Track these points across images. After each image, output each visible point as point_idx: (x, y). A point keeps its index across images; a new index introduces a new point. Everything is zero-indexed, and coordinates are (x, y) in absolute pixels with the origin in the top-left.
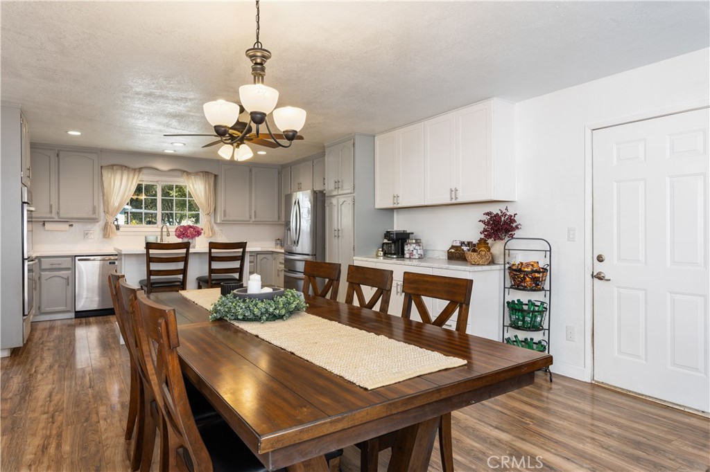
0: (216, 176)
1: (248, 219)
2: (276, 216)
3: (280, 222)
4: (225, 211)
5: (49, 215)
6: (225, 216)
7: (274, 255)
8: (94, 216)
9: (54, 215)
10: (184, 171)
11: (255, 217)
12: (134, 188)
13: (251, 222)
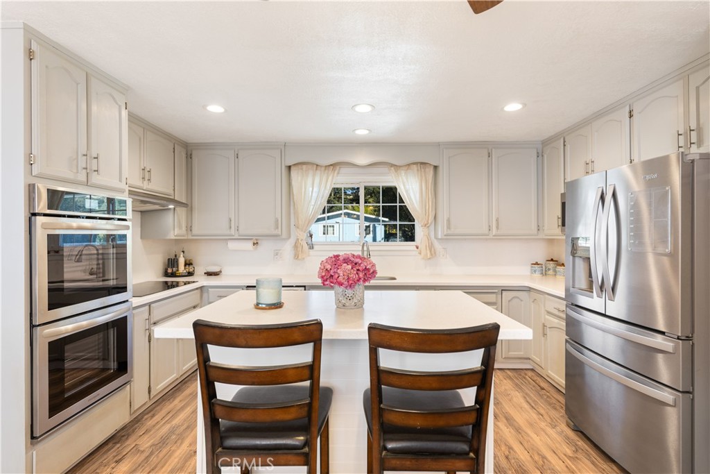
0: (436, 167)
1: (487, 232)
2: (534, 227)
3: (541, 236)
4: (449, 221)
5: (228, 232)
6: (449, 228)
7: (533, 294)
8: (276, 232)
9: (233, 232)
10: (392, 165)
11: (497, 228)
12: (326, 193)
13: (491, 236)
